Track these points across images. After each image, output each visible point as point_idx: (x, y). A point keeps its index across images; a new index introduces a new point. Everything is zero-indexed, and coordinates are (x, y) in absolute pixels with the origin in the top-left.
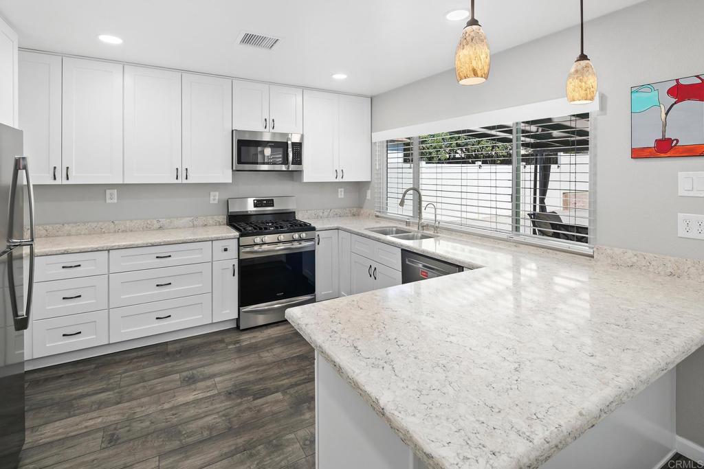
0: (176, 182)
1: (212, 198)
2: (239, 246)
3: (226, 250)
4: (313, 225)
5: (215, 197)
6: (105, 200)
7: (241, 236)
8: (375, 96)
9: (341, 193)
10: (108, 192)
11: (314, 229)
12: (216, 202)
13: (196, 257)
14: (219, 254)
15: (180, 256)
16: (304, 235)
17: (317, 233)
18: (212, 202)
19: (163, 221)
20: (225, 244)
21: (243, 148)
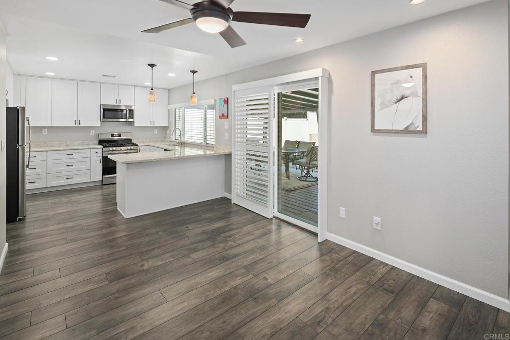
0: (75, 125)
1: (91, 133)
2: (103, 151)
3: (97, 153)
4: (137, 144)
5: (93, 133)
6: (42, 133)
7: (104, 147)
8: (171, 89)
9: (156, 131)
10: (43, 130)
11: (137, 145)
12: (93, 135)
13: (84, 155)
14: (94, 154)
15: (76, 155)
16: (132, 147)
17: (139, 147)
18: (91, 134)
19: (68, 142)
20: (96, 150)
21: (105, 112)
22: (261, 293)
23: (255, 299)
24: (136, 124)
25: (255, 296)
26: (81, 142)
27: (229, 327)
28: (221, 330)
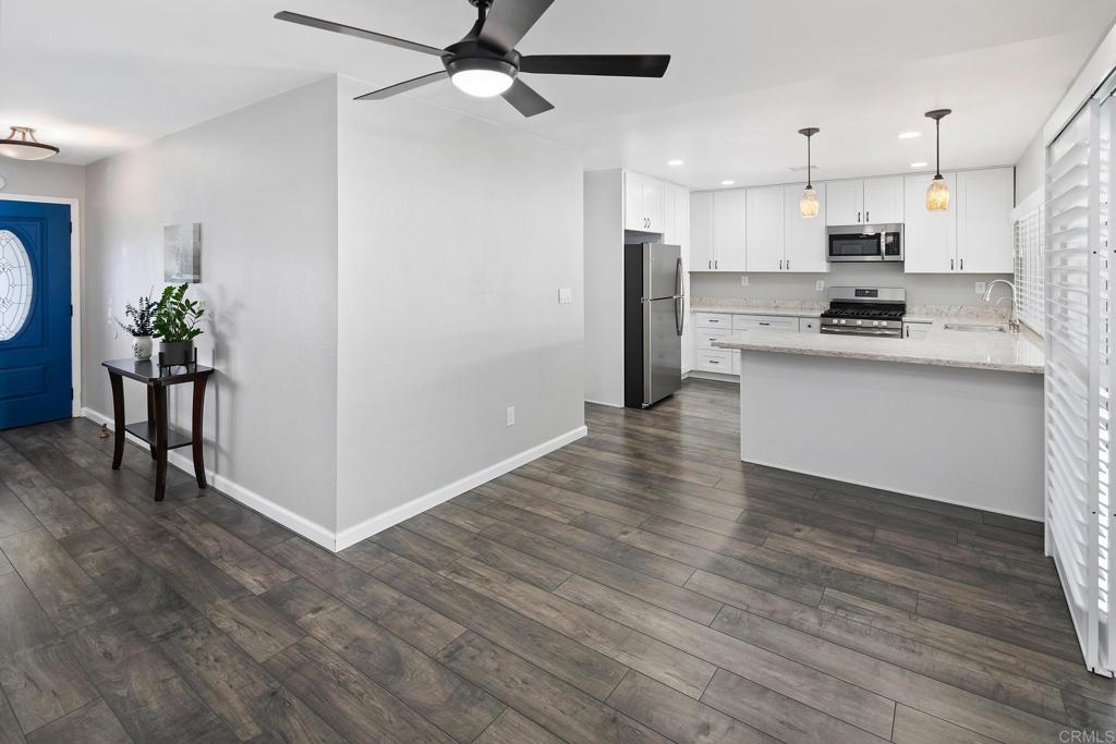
1: (818, 286)
2: (821, 325)
3: (809, 326)
6: (740, 284)
7: (822, 316)
8: (1017, 164)
11: (900, 320)
12: (821, 289)
15: (774, 326)
16: (884, 323)
17: (905, 325)
20: (809, 321)
21: (834, 242)
22: (641, 728)
23: (614, 720)
24: (908, 269)
25: (621, 718)
26: (797, 302)
27: (516, 692)
28: (505, 682)
